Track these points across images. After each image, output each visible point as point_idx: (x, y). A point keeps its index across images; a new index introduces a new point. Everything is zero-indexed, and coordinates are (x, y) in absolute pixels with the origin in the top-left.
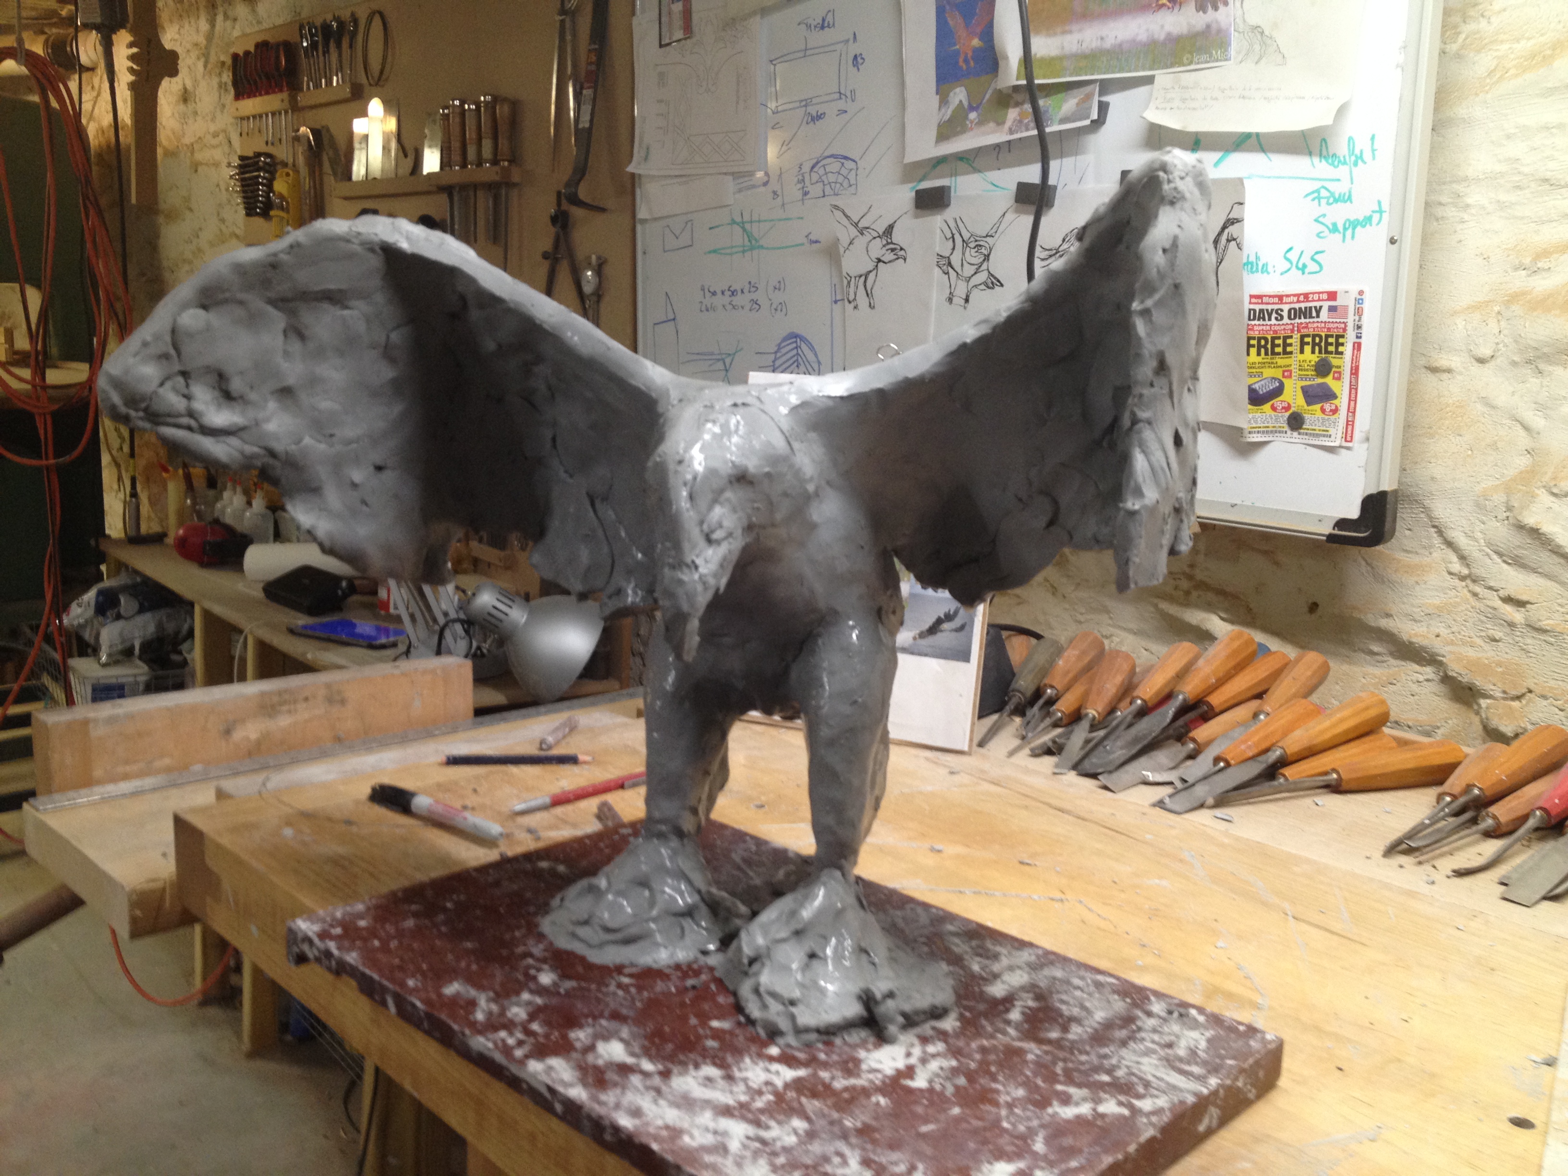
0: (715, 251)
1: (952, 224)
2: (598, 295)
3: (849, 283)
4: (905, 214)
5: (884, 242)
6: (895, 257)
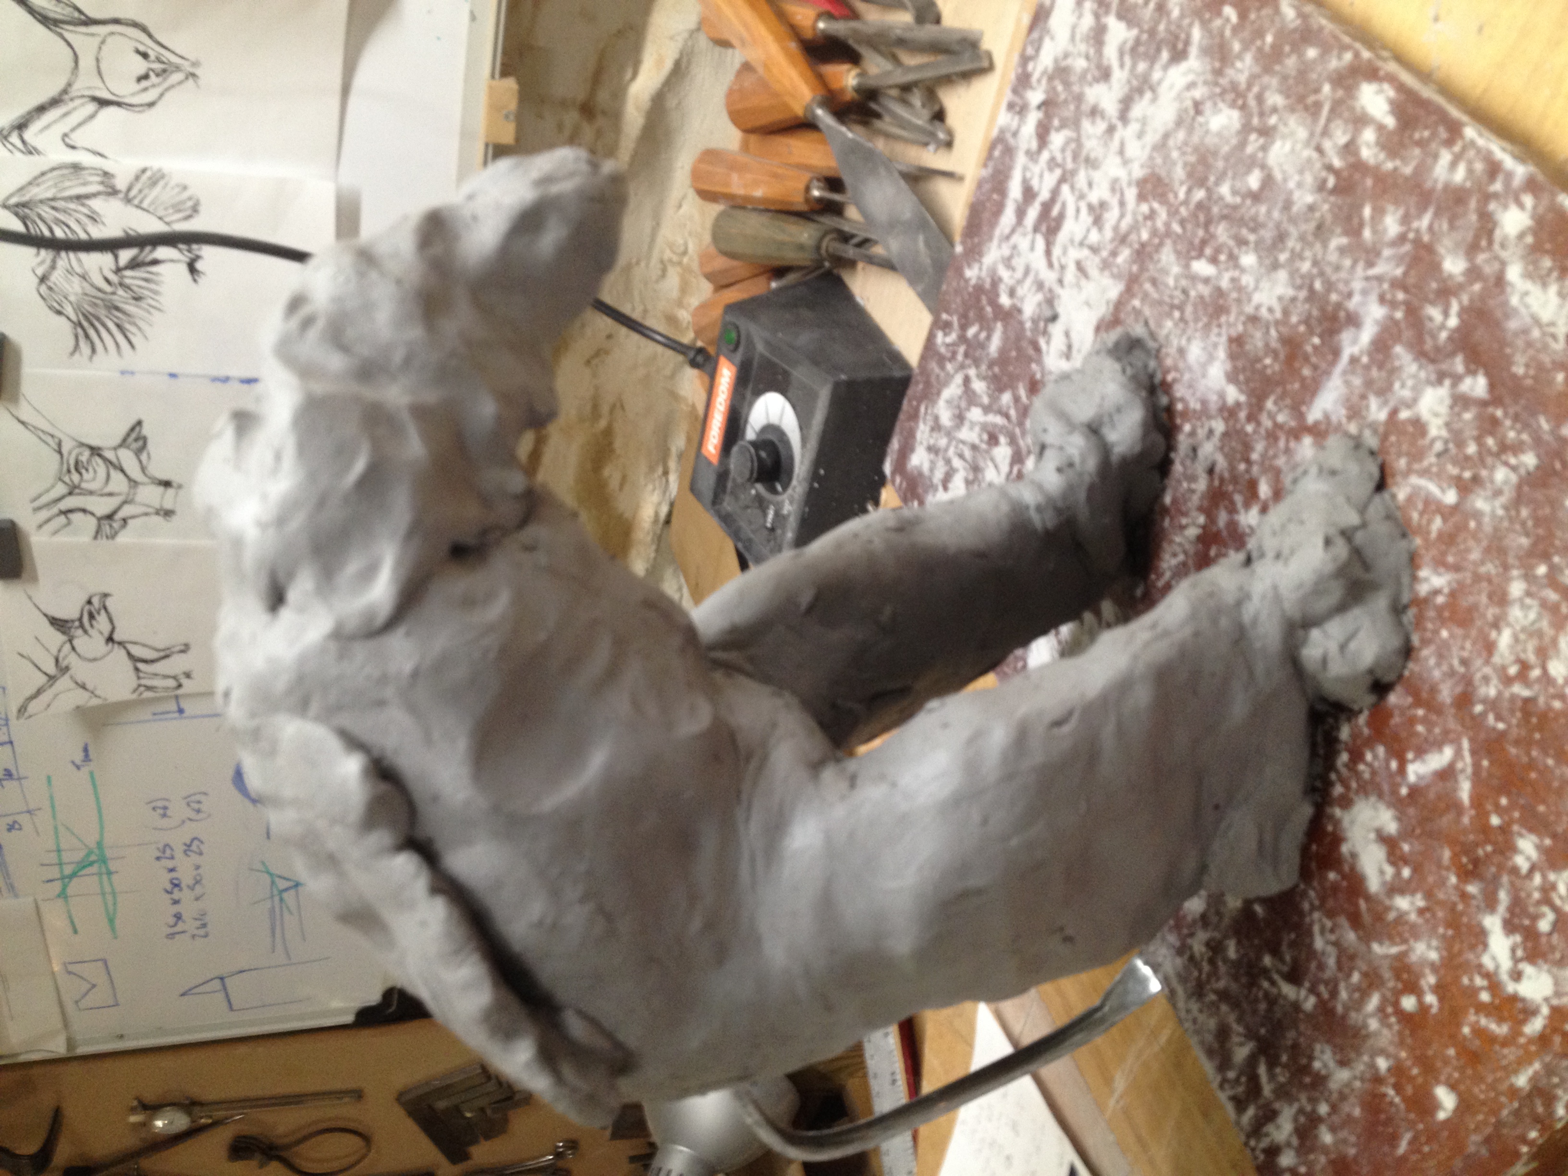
0: (111, 921)
1: (44, 514)
2: (190, 1105)
3: (149, 688)
4: (30, 598)
5: (80, 632)
6: (103, 612)
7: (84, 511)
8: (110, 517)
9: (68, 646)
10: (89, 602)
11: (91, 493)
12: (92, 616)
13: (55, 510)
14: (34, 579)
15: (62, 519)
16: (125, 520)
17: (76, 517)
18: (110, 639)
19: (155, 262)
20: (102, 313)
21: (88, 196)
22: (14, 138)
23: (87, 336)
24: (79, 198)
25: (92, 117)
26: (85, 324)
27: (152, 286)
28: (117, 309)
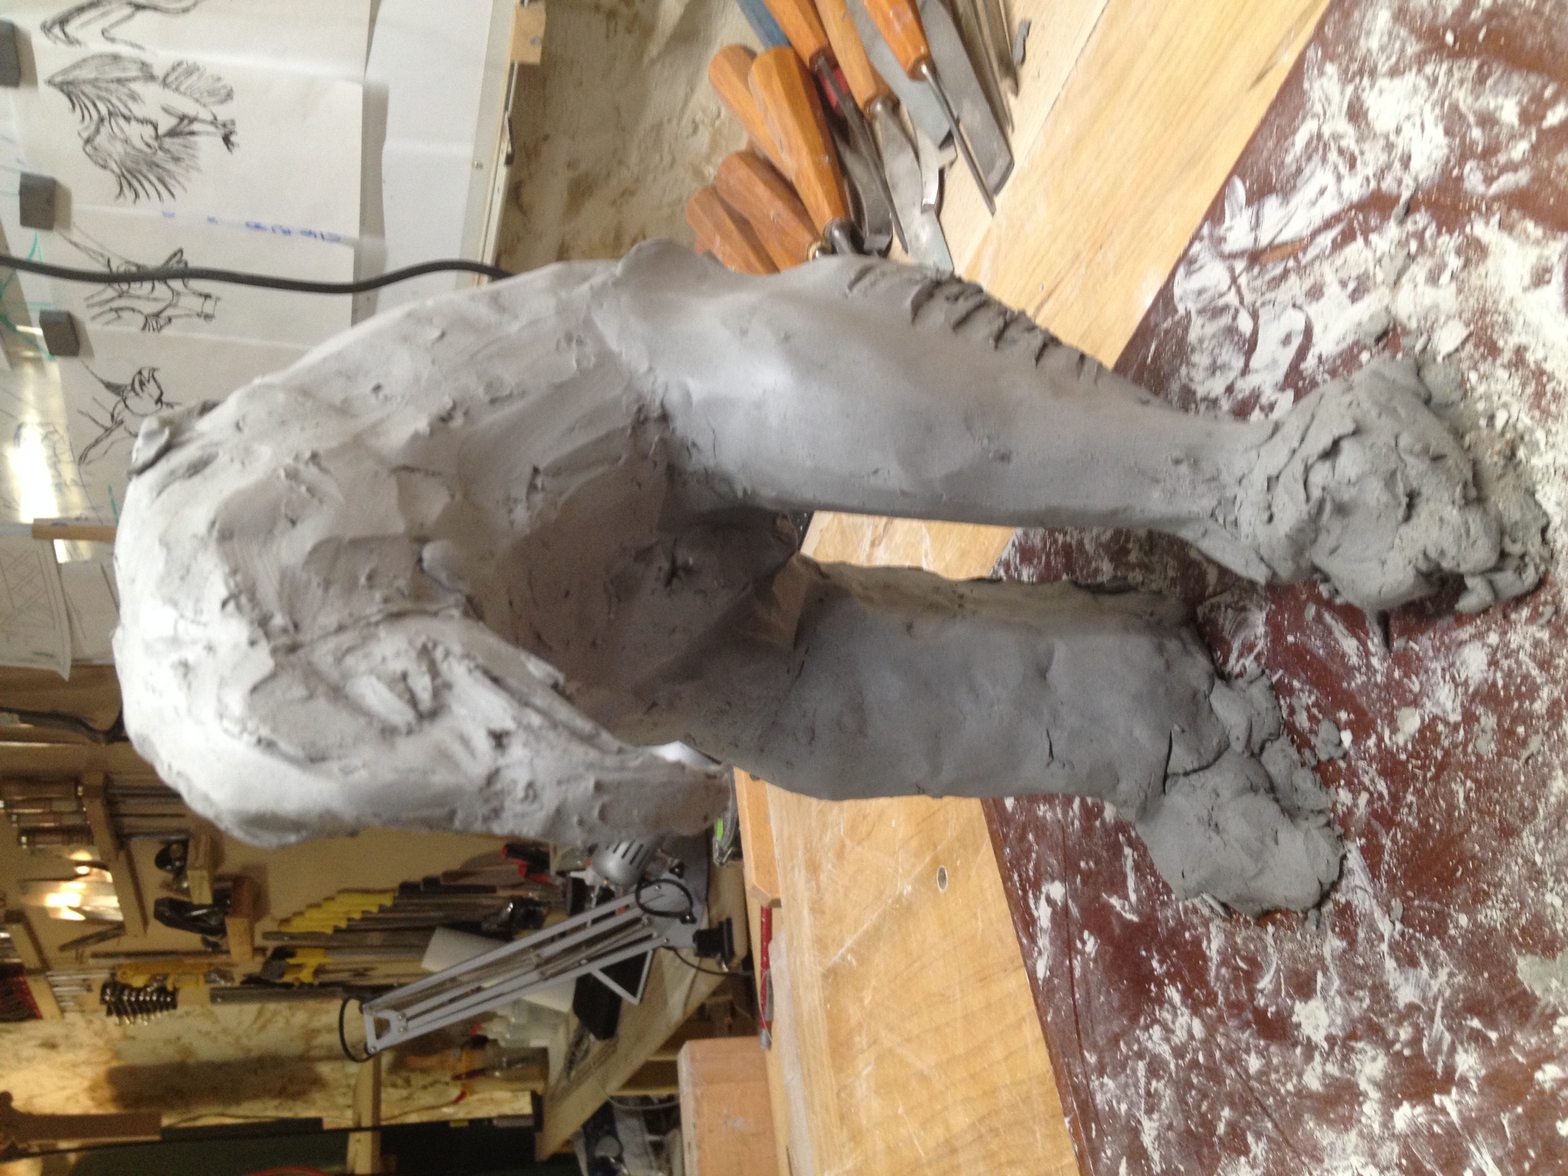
1: (96, 310)
4: (87, 367)
5: (132, 394)
6: (152, 381)
7: (133, 310)
8: (157, 315)
9: (121, 406)
10: (140, 373)
11: (139, 297)
12: (142, 384)
13: (107, 307)
14: (90, 353)
15: (113, 315)
16: (170, 320)
17: (125, 315)
18: (159, 400)
19: (192, 133)
20: (144, 169)
21: (128, 80)
22: (57, 30)
23: (130, 185)
24: (119, 81)
25: (130, 17)
26: (129, 176)
27: (191, 151)
28: (158, 166)
